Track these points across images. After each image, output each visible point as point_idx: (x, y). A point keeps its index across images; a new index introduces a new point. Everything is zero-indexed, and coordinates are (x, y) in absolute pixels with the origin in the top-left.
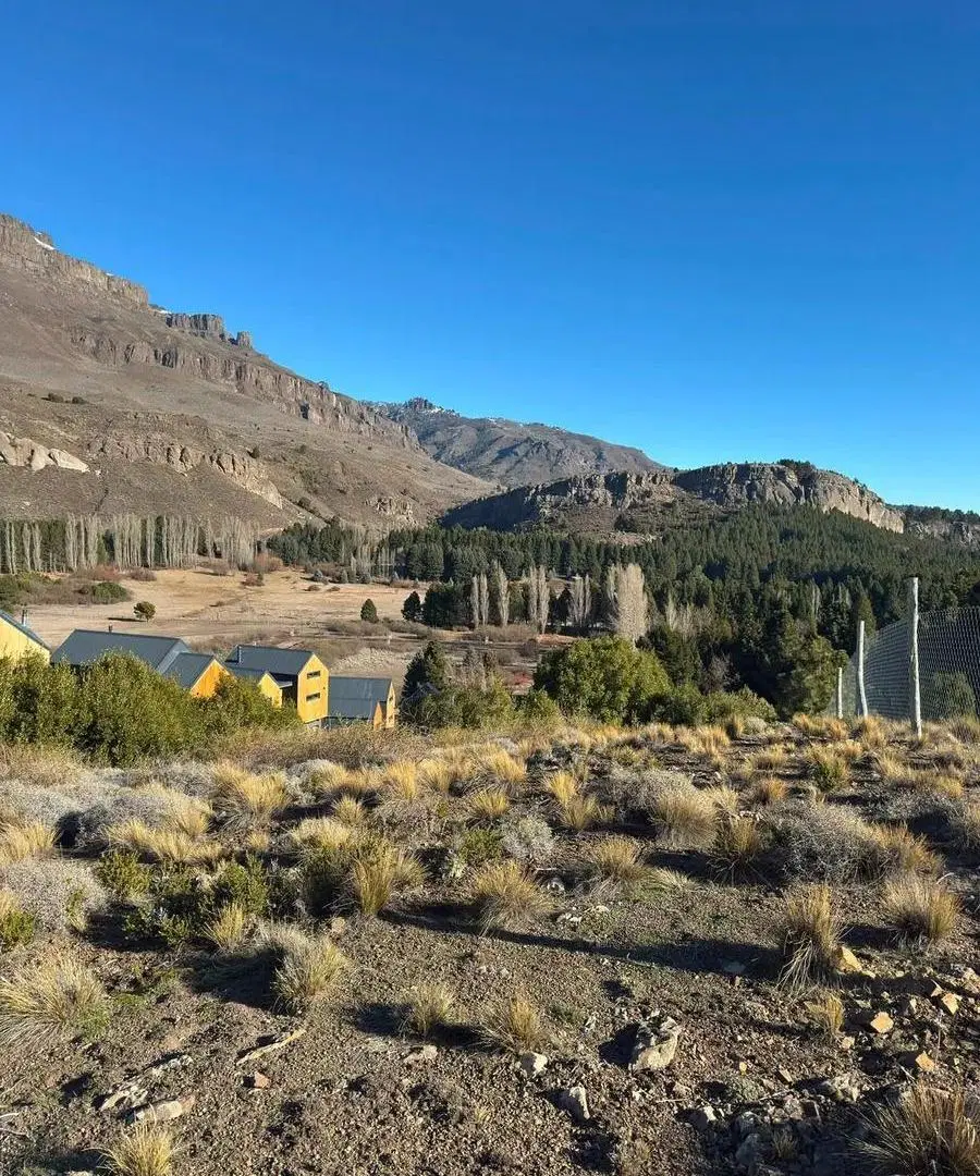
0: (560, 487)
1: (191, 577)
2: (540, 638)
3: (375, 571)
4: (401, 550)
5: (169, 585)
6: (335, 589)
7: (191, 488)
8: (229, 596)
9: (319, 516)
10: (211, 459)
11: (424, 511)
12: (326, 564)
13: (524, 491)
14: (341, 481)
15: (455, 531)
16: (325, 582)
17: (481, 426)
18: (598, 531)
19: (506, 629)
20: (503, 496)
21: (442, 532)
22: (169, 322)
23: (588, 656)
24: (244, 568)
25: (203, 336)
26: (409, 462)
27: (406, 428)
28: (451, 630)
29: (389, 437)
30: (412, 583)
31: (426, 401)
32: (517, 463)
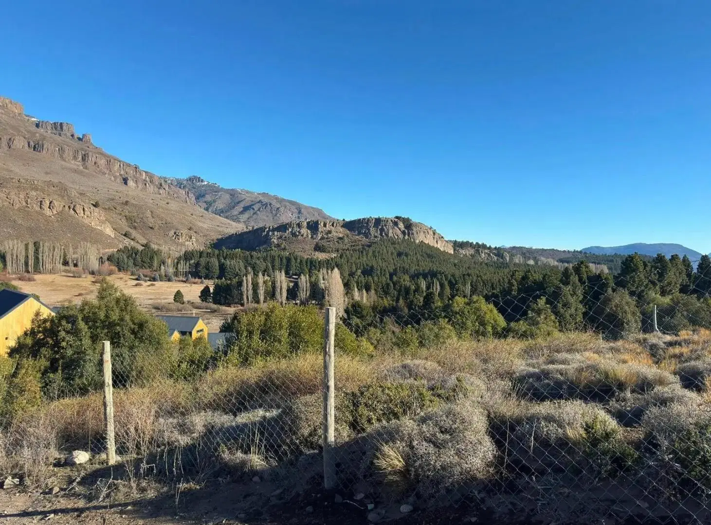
0: (283, 228)
1: (58, 279)
3: (176, 274)
4: (192, 262)
5: (44, 284)
6: (152, 285)
7: (56, 224)
8: (86, 290)
9: (138, 242)
10: (69, 207)
11: (202, 240)
12: (145, 270)
13: (262, 229)
14: (151, 221)
15: (225, 251)
16: (146, 281)
17: (233, 193)
18: (305, 251)
19: (263, 305)
20: (250, 232)
21: (217, 252)
22: (37, 125)
24: (93, 273)
25: (60, 135)
26: (192, 211)
27: (188, 193)
28: (230, 307)
29: (178, 197)
30: (200, 280)
31: (199, 178)
32: (254, 214)
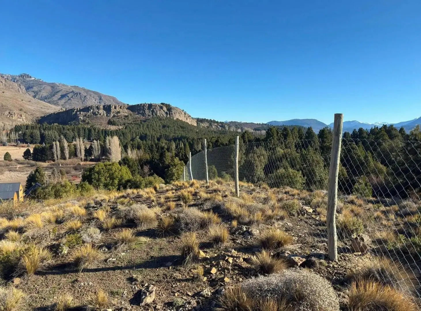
0: (86, 109)
2: (82, 163)
3: (9, 141)
4: (20, 132)
11: (30, 117)
13: (72, 110)
15: (44, 125)
17: (53, 86)
18: (101, 124)
19: (68, 161)
20: (64, 112)
21: (39, 125)
23: (103, 169)
26: (22, 98)
27: (20, 85)
28: (45, 162)
29: (12, 88)
30: (27, 145)
31: (28, 75)
32: (68, 100)
